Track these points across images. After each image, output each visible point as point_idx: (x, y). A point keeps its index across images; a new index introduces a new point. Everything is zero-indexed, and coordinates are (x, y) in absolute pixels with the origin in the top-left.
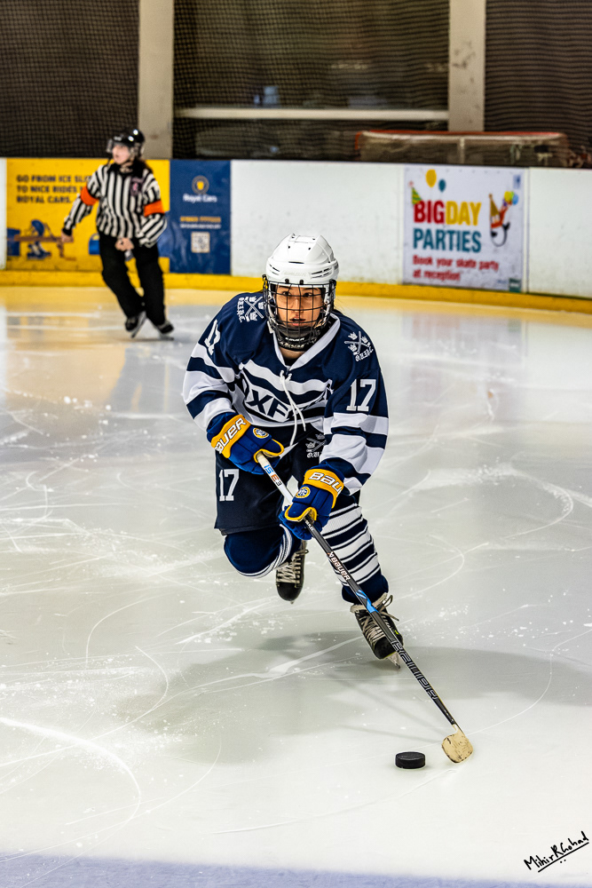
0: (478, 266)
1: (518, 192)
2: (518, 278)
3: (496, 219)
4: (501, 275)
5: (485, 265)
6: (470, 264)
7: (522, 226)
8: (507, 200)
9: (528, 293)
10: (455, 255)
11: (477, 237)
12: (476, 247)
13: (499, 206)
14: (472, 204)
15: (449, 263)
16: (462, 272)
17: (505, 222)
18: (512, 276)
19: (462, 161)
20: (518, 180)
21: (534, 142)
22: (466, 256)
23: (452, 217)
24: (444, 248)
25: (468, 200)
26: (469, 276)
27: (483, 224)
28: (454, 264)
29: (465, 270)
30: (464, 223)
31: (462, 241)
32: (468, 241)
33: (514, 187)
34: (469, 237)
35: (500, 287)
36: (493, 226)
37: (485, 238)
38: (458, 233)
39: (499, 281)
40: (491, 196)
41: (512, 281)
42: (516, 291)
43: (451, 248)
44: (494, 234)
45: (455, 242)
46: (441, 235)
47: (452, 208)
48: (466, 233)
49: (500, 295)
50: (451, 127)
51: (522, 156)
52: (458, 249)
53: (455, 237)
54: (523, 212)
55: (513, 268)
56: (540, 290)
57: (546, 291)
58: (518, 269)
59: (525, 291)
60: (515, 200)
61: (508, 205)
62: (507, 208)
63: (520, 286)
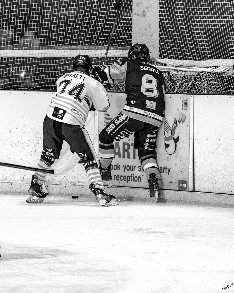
3: (169, 133)
4: (172, 177)
7: (190, 139)
8: (177, 119)
9: (194, 191)
10: (137, 162)
13: (171, 123)
16: (142, 176)
17: (175, 137)
18: (181, 178)
24: (129, 157)
28: (136, 169)
36: (166, 139)
37: (160, 149)
43: (134, 157)
44: (167, 146)
46: (126, 147)
54: (190, 128)
55: (182, 171)
56: (204, 189)
57: (208, 190)
58: (186, 172)
59: (191, 190)
60: (183, 120)
61: (178, 123)
62: (177, 126)
63: (187, 185)
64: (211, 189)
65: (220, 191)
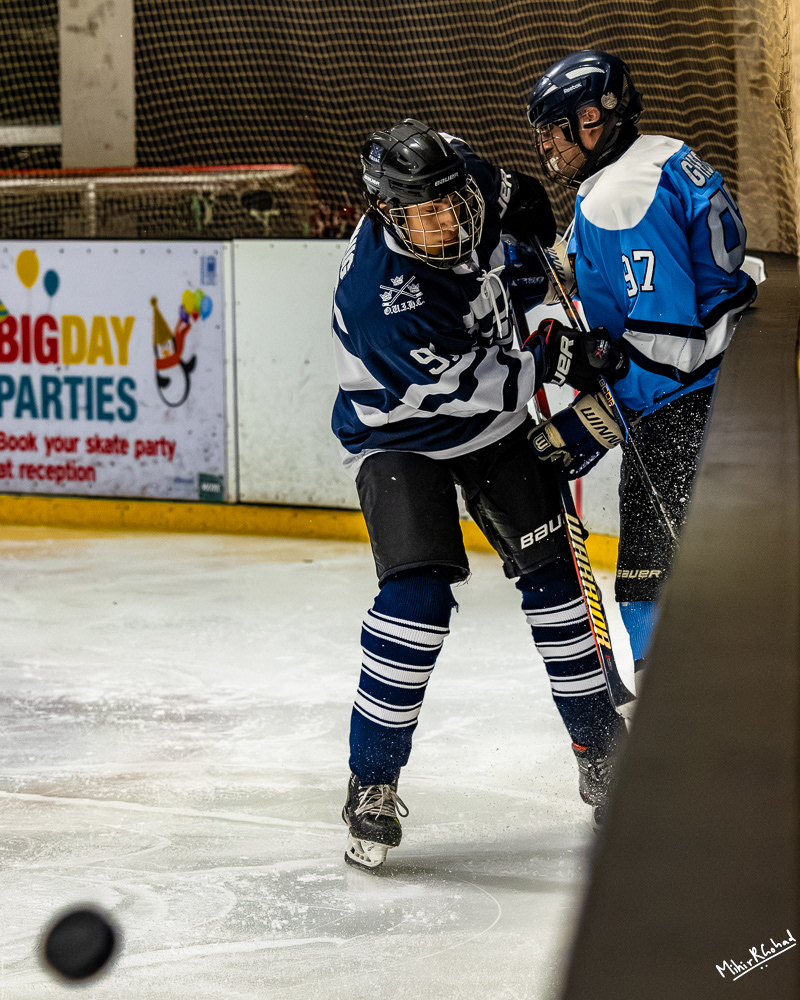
0: (131, 450)
1: (208, 291)
2: (217, 474)
3: (169, 348)
4: (181, 465)
5: (148, 448)
6: (116, 445)
7: (225, 362)
8: (189, 309)
9: (239, 503)
10: (84, 428)
11: (127, 388)
12: (127, 410)
13: (172, 321)
14: (115, 321)
15: (71, 445)
16: (99, 464)
17: (186, 357)
18: (204, 468)
19: (93, 233)
20: (211, 267)
21: (241, 184)
22: (106, 430)
23: (74, 349)
24: (59, 414)
25: (107, 314)
26: (114, 472)
27: (140, 363)
28: (82, 447)
29: (105, 458)
30: (100, 360)
31: (98, 397)
32: (109, 398)
33: (203, 282)
34: (109, 390)
35: (180, 492)
36: (161, 364)
37: (145, 391)
38: (89, 380)
39: (178, 480)
40: (154, 302)
41: (204, 478)
42: (214, 499)
43: (74, 415)
44: (163, 383)
45: (82, 401)
46: (51, 388)
47: (74, 330)
48: (105, 381)
49: (180, 508)
50: (68, 160)
51: (215, 218)
52: (90, 417)
53: (81, 390)
54: (223, 333)
55: (206, 451)
56: (265, 495)
57: (277, 497)
58: (217, 453)
59: (233, 499)
60: (205, 309)
61: (191, 320)
62: (188, 327)
63: (222, 488)
64: (285, 496)
65: (310, 499)
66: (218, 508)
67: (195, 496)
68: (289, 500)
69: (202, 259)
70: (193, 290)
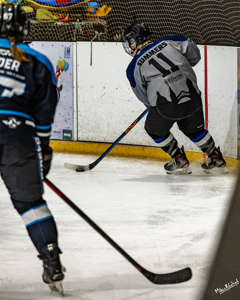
1: (67, 60)
2: (70, 129)
4: (56, 126)
7: (73, 87)
8: (60, 67)
9: (78, 141)
17: (58, 86)
18: (65, 127)
41: (65, 131)
49: (55, 144)
54: (73, 76)
55: (66, 121)
56: (87, 138)
57: (92, 139)
58: (70, 122)
59: (76, 139)
60: (66, 68)
61: (61, 71)
62: (60, 74)
63: (71, 135)
64: (95, 138)
65: (105, 140)
66: (70, 143)
67: (62, 139)
68: (97, 140)
69: (65, 48)
70: (61, 60)
